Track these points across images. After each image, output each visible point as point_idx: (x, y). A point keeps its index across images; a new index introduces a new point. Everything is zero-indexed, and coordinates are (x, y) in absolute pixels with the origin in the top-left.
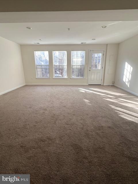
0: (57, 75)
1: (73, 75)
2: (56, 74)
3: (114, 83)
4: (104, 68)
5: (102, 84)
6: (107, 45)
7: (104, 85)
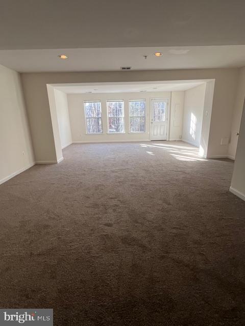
0: (112, 130)
1: (132, 129)
2: (110, 128)
3: (181, 137)
4: (169, 119)
5: (167, 140)
6: (171, 92)
7: (170, 140)
